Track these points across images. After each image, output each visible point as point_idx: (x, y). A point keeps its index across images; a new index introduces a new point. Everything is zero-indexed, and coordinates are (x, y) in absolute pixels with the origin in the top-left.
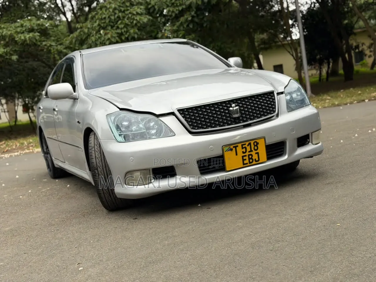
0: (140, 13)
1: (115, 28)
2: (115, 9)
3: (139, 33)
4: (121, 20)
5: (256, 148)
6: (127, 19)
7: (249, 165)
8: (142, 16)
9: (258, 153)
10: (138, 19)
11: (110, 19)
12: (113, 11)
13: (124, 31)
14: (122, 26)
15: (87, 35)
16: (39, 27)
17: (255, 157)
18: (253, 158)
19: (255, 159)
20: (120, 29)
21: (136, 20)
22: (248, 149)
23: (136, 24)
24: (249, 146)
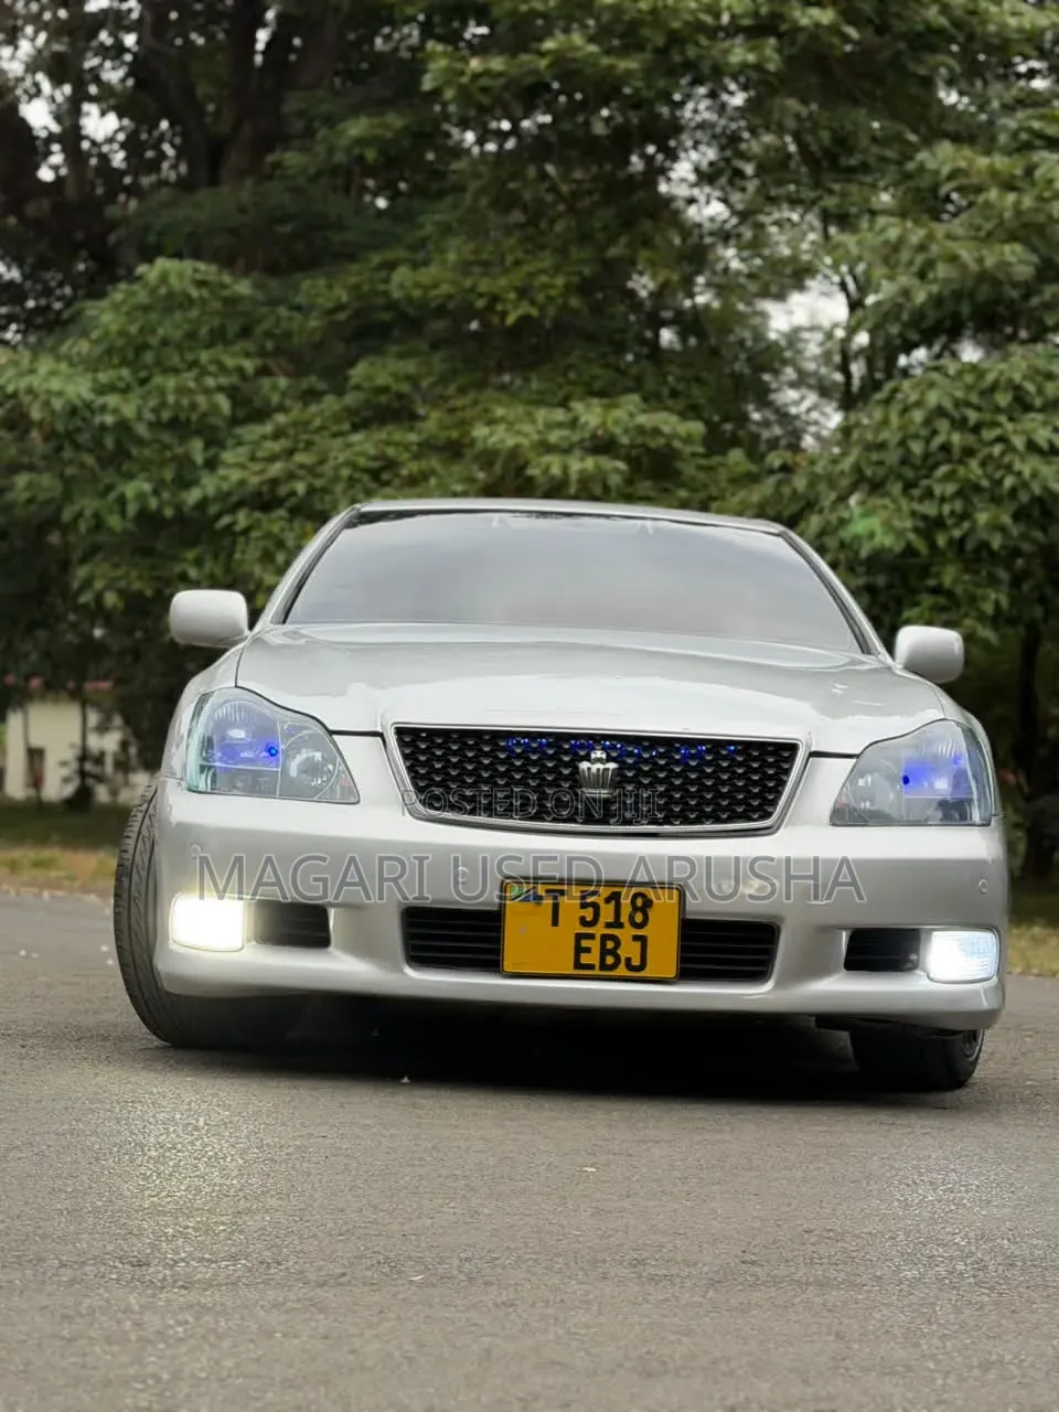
0: (1044, 445)
1: (916, 492)
2: (940, 412)
3: (1015, 531)
4: (949, 461)
5: (639, 918)
6: (983, 464)
7: (597, 972)
8: (1049, 463)
9: (642, 940)
10: (1027, 472)
11: (908, 451)
12: (927, 422)
13: (952, 513)
14: (950, 488)
15: (803, 503)
16: (639, 441)
17: (629, 950)
18: (619, 952)
19: (628, 960)
20: (936, 503)
21: (1019, 474)
22: (607, 913)
23: (1013, 492)
24: (613, 902)
